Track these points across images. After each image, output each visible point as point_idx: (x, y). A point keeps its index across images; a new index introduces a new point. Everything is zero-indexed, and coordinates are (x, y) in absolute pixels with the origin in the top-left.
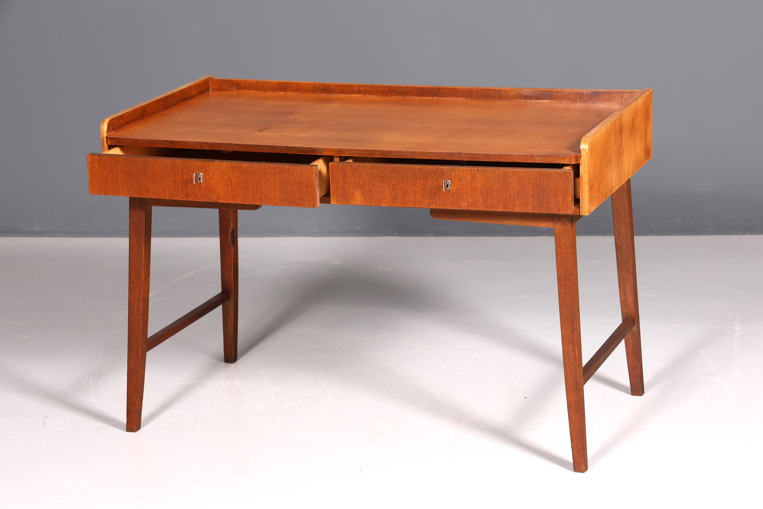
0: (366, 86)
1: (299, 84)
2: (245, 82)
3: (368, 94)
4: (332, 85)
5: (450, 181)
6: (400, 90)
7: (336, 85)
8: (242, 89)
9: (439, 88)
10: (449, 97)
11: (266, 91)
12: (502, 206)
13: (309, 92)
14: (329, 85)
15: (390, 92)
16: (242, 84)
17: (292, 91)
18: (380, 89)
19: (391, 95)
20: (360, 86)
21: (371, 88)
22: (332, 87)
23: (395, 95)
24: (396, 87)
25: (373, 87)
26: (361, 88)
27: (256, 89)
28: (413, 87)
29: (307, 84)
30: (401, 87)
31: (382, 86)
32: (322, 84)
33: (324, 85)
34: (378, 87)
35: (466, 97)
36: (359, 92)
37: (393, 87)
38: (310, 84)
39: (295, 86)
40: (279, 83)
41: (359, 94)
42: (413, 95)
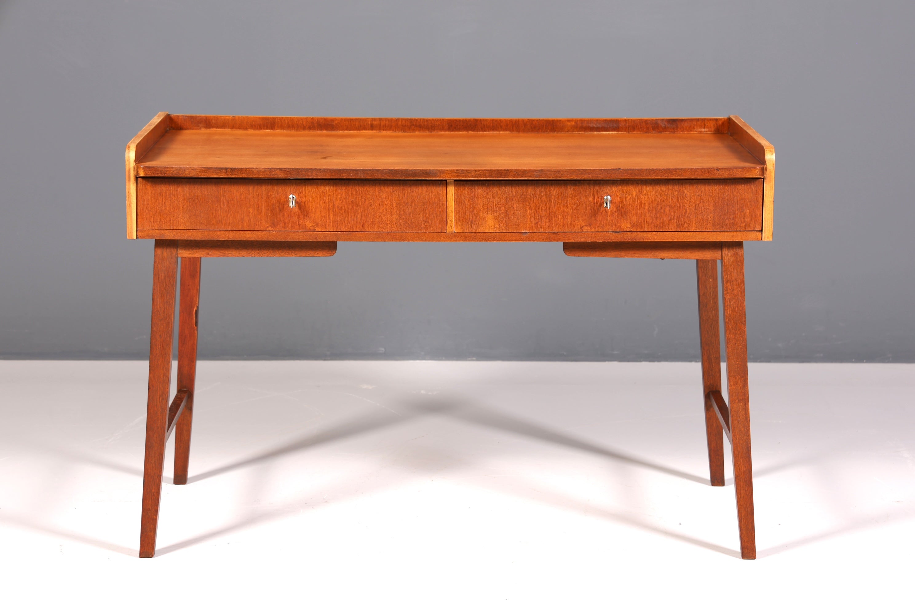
0: (380, 120)
1: (292, 119)
2: (217, 118)
3: (384, 130)
4: (336, 119)
5: (609, 197)
6: (426, 123)
7: (342, 119)
8: (213, 127)
9: (476, 120)
10: (489, 131)
11: (246, 129)
12: (675, 225)
13: (304, 128)
14: (332, 120)
15: (413, 127)
16: (213, 121)
17: (282, 128)
18: (400, 123)
19: (414, 130)
20: (373, 120)
21: (387, 122)
22: (336, 122)
23: (419, 131)
24: (420, 119)
25: (391, 120)
26: (375, 123)
27: (233, 127)
28: (443, 120)
29: (302, 119)
30: (427, 120)
31: (402, 119)
32: (322, 119)
33: (325, 120)
34: (397, 120)
35: (511, 130)
36: (372, 127)
37: (416, 120)
38: (306, 119)
39: (286, 121)
40: (263, 119)
41: (372, 130)
42: (443, 129)
